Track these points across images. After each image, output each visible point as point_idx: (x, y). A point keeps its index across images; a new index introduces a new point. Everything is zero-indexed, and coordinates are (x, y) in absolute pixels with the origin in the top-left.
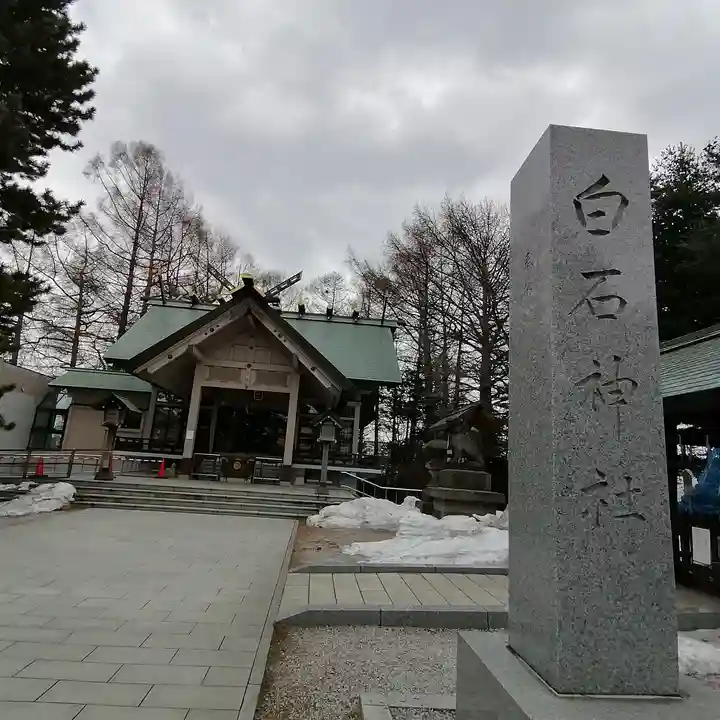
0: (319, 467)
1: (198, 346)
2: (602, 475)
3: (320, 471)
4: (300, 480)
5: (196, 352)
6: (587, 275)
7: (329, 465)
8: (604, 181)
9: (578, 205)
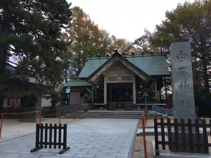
0: (145, 104)
1: (105, 72)
2: (183, 100)
3: (145, 105)
4: (139, 108)
5: (104, 74)
6: (179, 69)
7: (147, 103)
8: (182, 51)
9: (177, 56)
